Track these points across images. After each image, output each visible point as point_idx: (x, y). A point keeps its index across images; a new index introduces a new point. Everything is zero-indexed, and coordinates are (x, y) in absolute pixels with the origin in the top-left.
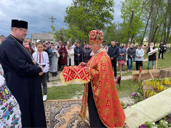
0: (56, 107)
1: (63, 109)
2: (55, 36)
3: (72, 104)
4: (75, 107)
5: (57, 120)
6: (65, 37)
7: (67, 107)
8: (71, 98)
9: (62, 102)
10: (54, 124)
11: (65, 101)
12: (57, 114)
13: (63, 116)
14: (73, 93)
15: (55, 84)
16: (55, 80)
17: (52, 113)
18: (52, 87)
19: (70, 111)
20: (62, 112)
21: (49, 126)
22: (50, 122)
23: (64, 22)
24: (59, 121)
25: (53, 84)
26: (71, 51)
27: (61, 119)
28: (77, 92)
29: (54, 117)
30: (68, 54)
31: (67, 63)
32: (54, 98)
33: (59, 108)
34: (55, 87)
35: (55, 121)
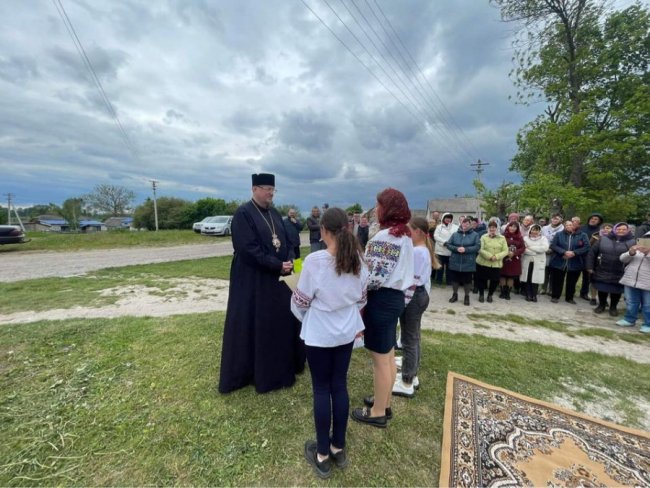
0: (493, 412)
1: (518, 430)
2: (484, 203)
3: (552, 422)
4: (569, 442)
5: (497, 466)
6: (514, 203)
7: (532, 430)
8: (545, 399)
9: (510, 397)
10: (488, 477)
11: (522, 401)
12: (497, 440)
13: (520, 459)
14: (551, 380)
15: (481, 326)
16: (483, 317)
17: (480, 430)
18: (475, 335)
19: (547, 453)
20: (514, 441)
21: (470, 475)
22: (474, 459)
23: (511, 169)
24: (505, 475)
25: (477, 326)
26: (538, 243)
27: (512, 468)
28: (566, 382)
29: (487, 449)
30: (527, 250)
31: (521, 273)
32: (483, 376)
33: (504, 422)
34: (482, 337)
35: (492, 467)
